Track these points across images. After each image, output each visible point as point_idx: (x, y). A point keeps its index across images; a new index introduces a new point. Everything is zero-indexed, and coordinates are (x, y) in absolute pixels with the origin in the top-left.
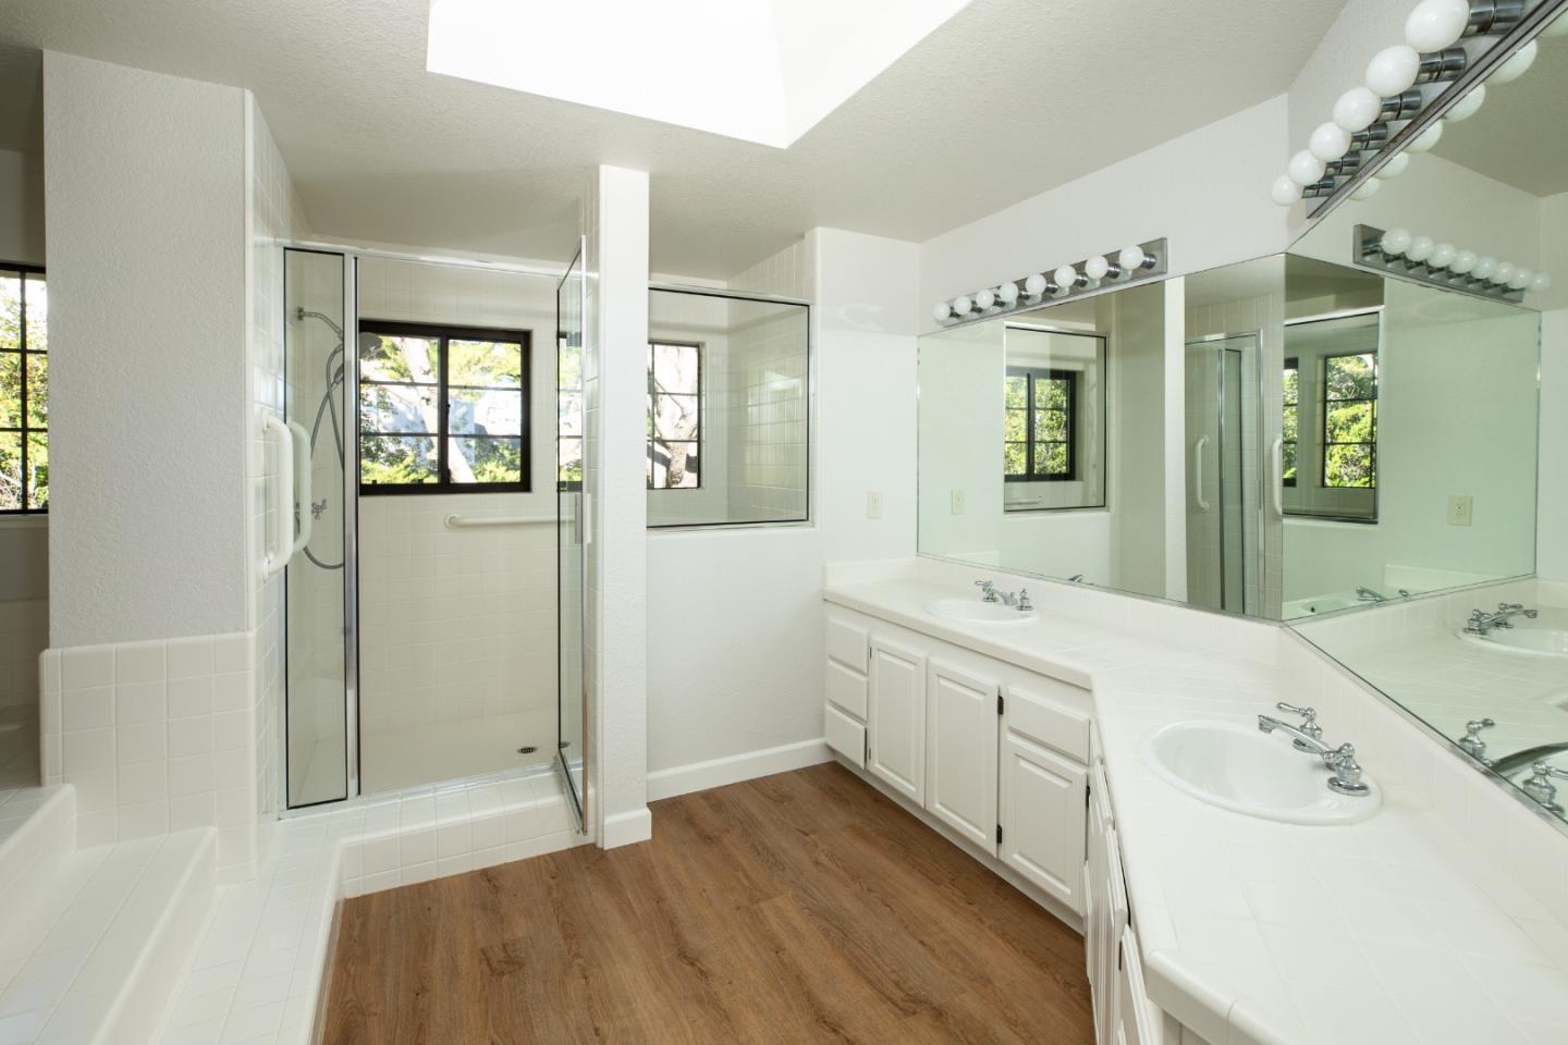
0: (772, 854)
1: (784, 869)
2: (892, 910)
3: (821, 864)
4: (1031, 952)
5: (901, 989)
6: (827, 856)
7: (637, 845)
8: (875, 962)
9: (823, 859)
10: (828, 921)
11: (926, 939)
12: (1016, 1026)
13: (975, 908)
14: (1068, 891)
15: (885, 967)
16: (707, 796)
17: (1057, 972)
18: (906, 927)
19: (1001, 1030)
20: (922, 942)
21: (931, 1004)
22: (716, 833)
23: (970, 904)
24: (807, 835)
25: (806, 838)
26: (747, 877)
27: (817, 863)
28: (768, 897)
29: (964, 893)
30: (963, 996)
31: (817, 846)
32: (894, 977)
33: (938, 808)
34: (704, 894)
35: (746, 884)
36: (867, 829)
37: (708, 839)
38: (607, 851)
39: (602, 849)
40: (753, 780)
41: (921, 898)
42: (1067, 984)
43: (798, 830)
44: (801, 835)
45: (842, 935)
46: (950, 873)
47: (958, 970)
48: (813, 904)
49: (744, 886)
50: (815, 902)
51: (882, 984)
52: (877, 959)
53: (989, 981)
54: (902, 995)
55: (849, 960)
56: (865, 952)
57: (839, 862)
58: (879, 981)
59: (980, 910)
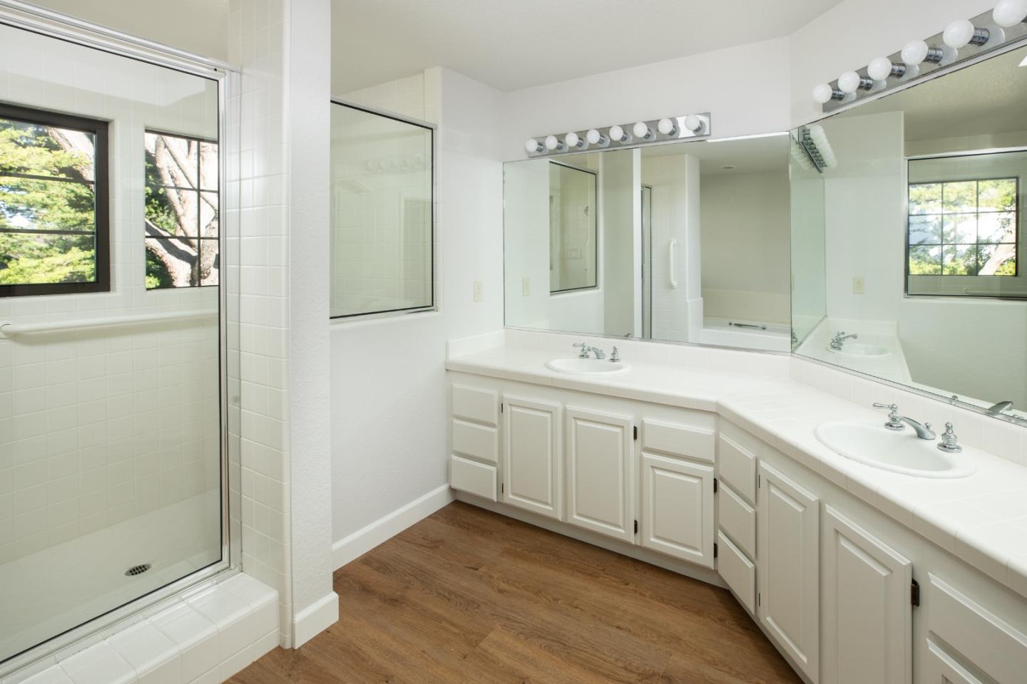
0: (460, 596)
1: (479, 605)
2: (582, 610)
3: (505, 591)
4: (687, 605)
5: (631, 671)
6: (504, 582)
7: (327, 631)
8: (601, 658)
9: (504, 586)
10: (544, 638)
11: (618, 624)
12: (716, 665)
13: (631, 587)
14: (700, 554)
15: (610, 659)
16: (367, 560)
17: (710, 614)
18: (600, 620)
19: (711, 672)
20: (618, 627)
21: (659, 674)
22: (399, 593)
23: (627, 584)
24: (477, 569)
25: (477, 572)
26: (453, 625)
27: (501, 591)
28: (483, 636)
29: (618, 578)
30: (672, 657)
31: (490, 576)
32: (620, 664)
33: (576, 519)
34: (425, 655)
35: (457, 631)
36: (518, 550)
37: (394, 602)
38: (299, 649)
39: (293, 650)
40: (399, 534)
41: (595, 593)
42: (721, 620)
43: (465, 567)
44: (472, 571)
45: (561, 645)
46: (598, 565)
47: (655, 639)
48: (523, 628)
49: (455, 634)
50: (523, 626)
51: (618, 675)
52: (598, 654)
53: (680, 639)
54: (635, 676)
55: (582, 665)
56: (587, 652)
57: (517, 584)
58: (613, 672)
59: (636, 587)
